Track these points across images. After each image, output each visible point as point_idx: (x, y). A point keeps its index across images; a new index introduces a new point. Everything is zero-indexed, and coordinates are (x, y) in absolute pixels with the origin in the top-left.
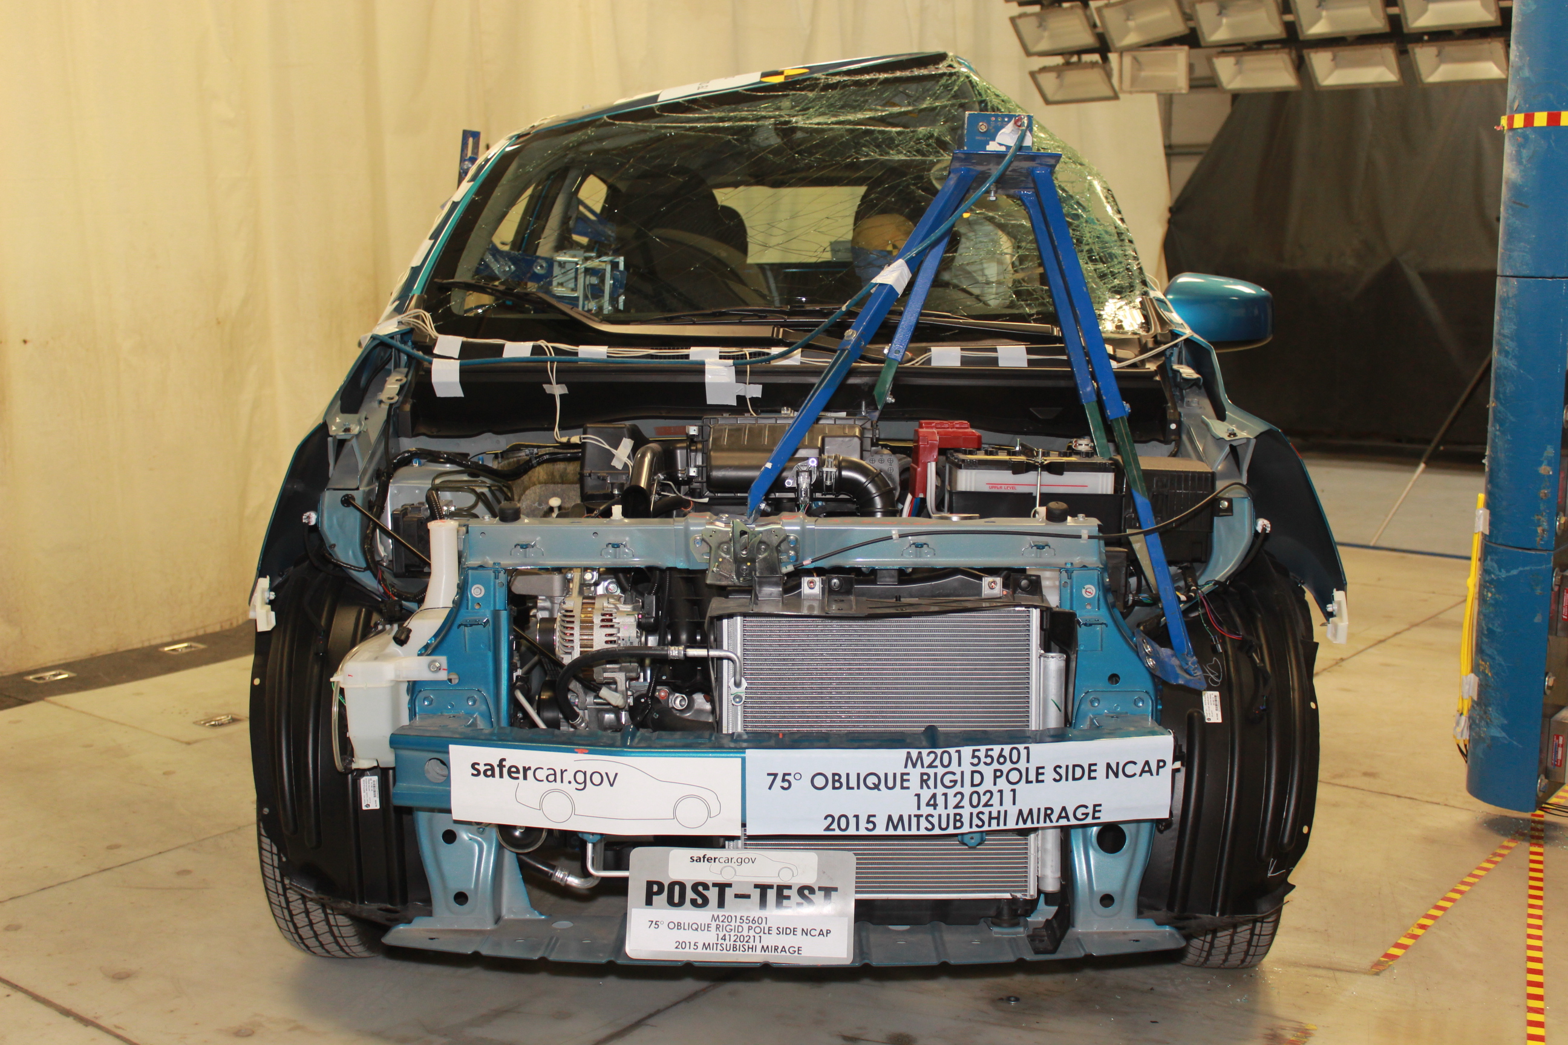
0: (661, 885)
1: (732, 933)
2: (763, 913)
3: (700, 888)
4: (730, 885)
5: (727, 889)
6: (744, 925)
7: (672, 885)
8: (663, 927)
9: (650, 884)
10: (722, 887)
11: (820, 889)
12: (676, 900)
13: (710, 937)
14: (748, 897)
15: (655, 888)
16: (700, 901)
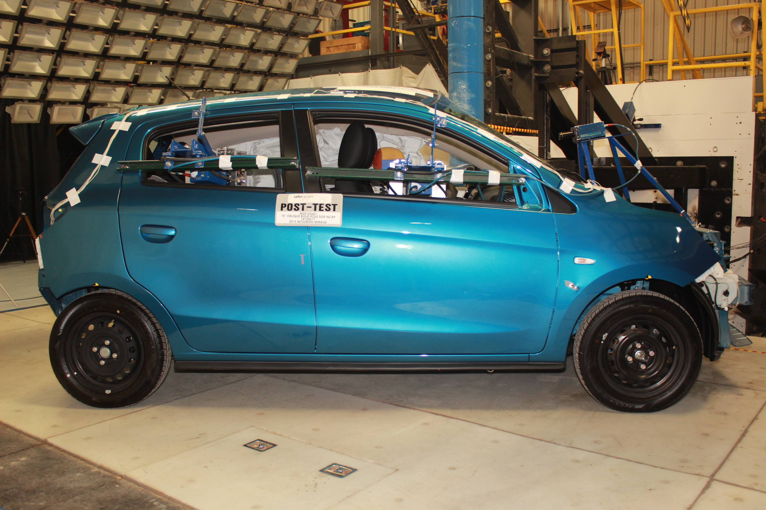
0: (285, 205)
1: (306, 218)
2: (315, 212)
3: (297, 205)
4: (305, 204)
5: (305, 205)
6: (310, 216)
7: (289, 205)
8: (286, 217)
9: (282, 204)
10: (303, 205)
11: (332, 205)
12: (290, 209)
13: (300, 219)
14: (311, 207)
15: (284, 206)
16: (297, 209)
